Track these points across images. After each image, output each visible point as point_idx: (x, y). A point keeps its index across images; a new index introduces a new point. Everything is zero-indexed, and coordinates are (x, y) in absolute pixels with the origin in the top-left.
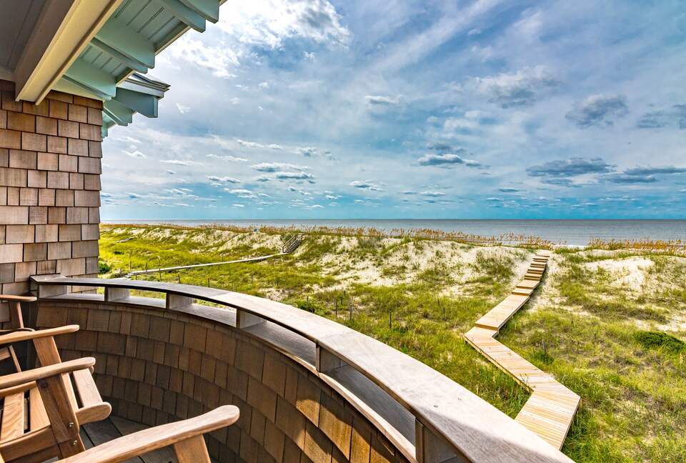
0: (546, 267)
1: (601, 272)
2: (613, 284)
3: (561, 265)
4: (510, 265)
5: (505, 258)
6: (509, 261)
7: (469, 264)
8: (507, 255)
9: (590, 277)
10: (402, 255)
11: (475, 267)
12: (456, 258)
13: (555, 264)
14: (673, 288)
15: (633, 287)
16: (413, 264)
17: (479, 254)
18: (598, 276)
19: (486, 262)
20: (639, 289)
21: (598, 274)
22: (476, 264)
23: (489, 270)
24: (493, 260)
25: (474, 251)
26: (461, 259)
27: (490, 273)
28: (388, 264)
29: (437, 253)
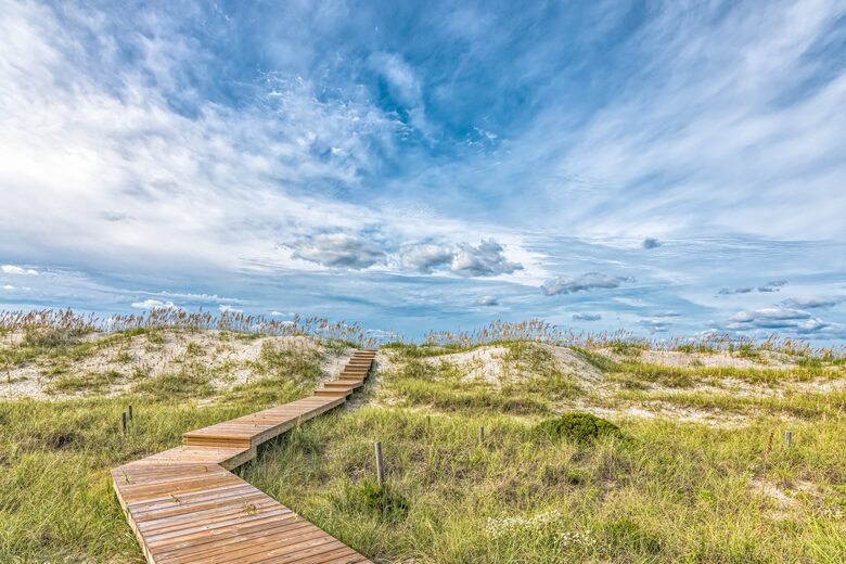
0: (373, 364)
1: (445, 367)
2: (463, 380)
3: (394, 360)
4: (318, 360)
5: (309, 351)
6: (317, 355)
7: (248, 362)
8: (314, 347)
9: (432, 374)
10: (116, 353)
11: (258, 366)
12: (225, 354)
13: (385, 359)
14: (535, 378)
15: (490, 380)
16: (137, 369)
17: (269, 346)
18: (442, 373)
19: (278, 358)
20: (498, 382)
21: (443, 370)
22: (260, 362)
23: (284, 369)
24: (289, 354)
25: (259, 342)
26: (233, 356)
27: (283, 374)
28: (80, 370)
29: (190, 347)
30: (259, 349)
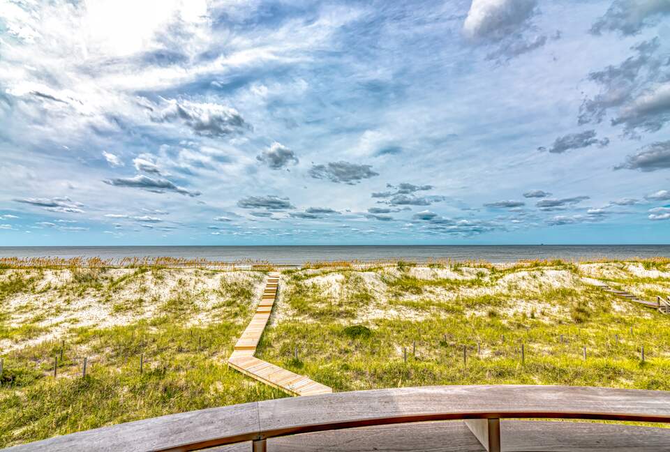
0: (278, 286)
1: (314, 286)
4: (250, 287)
5: (246, 282)
6: (250, 284)
7: (214, 290)
8: (247, 278)
9: (308, 291)
10: (137, 286)
11: (220, 292)
12: (200, 285)
13: (284, 283)
14: (355, 293)
15: (334, 295)
16: (153, 296)
17: (223, 279)
18: (312, 290)
19: (230, 287)
20: (338, 296)
21: (312, 288)
22: (221, 289)
23: (233, 294)
24: (236, 284)
25: (218, 276)
26: (205, 286)
27: (234, 296)
28: (120, 299)
29: (180, 281)
30: (219, 282)
